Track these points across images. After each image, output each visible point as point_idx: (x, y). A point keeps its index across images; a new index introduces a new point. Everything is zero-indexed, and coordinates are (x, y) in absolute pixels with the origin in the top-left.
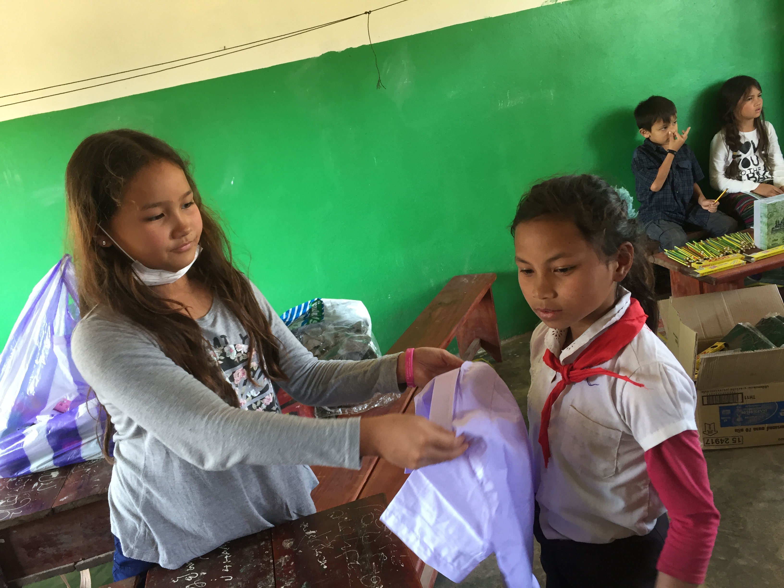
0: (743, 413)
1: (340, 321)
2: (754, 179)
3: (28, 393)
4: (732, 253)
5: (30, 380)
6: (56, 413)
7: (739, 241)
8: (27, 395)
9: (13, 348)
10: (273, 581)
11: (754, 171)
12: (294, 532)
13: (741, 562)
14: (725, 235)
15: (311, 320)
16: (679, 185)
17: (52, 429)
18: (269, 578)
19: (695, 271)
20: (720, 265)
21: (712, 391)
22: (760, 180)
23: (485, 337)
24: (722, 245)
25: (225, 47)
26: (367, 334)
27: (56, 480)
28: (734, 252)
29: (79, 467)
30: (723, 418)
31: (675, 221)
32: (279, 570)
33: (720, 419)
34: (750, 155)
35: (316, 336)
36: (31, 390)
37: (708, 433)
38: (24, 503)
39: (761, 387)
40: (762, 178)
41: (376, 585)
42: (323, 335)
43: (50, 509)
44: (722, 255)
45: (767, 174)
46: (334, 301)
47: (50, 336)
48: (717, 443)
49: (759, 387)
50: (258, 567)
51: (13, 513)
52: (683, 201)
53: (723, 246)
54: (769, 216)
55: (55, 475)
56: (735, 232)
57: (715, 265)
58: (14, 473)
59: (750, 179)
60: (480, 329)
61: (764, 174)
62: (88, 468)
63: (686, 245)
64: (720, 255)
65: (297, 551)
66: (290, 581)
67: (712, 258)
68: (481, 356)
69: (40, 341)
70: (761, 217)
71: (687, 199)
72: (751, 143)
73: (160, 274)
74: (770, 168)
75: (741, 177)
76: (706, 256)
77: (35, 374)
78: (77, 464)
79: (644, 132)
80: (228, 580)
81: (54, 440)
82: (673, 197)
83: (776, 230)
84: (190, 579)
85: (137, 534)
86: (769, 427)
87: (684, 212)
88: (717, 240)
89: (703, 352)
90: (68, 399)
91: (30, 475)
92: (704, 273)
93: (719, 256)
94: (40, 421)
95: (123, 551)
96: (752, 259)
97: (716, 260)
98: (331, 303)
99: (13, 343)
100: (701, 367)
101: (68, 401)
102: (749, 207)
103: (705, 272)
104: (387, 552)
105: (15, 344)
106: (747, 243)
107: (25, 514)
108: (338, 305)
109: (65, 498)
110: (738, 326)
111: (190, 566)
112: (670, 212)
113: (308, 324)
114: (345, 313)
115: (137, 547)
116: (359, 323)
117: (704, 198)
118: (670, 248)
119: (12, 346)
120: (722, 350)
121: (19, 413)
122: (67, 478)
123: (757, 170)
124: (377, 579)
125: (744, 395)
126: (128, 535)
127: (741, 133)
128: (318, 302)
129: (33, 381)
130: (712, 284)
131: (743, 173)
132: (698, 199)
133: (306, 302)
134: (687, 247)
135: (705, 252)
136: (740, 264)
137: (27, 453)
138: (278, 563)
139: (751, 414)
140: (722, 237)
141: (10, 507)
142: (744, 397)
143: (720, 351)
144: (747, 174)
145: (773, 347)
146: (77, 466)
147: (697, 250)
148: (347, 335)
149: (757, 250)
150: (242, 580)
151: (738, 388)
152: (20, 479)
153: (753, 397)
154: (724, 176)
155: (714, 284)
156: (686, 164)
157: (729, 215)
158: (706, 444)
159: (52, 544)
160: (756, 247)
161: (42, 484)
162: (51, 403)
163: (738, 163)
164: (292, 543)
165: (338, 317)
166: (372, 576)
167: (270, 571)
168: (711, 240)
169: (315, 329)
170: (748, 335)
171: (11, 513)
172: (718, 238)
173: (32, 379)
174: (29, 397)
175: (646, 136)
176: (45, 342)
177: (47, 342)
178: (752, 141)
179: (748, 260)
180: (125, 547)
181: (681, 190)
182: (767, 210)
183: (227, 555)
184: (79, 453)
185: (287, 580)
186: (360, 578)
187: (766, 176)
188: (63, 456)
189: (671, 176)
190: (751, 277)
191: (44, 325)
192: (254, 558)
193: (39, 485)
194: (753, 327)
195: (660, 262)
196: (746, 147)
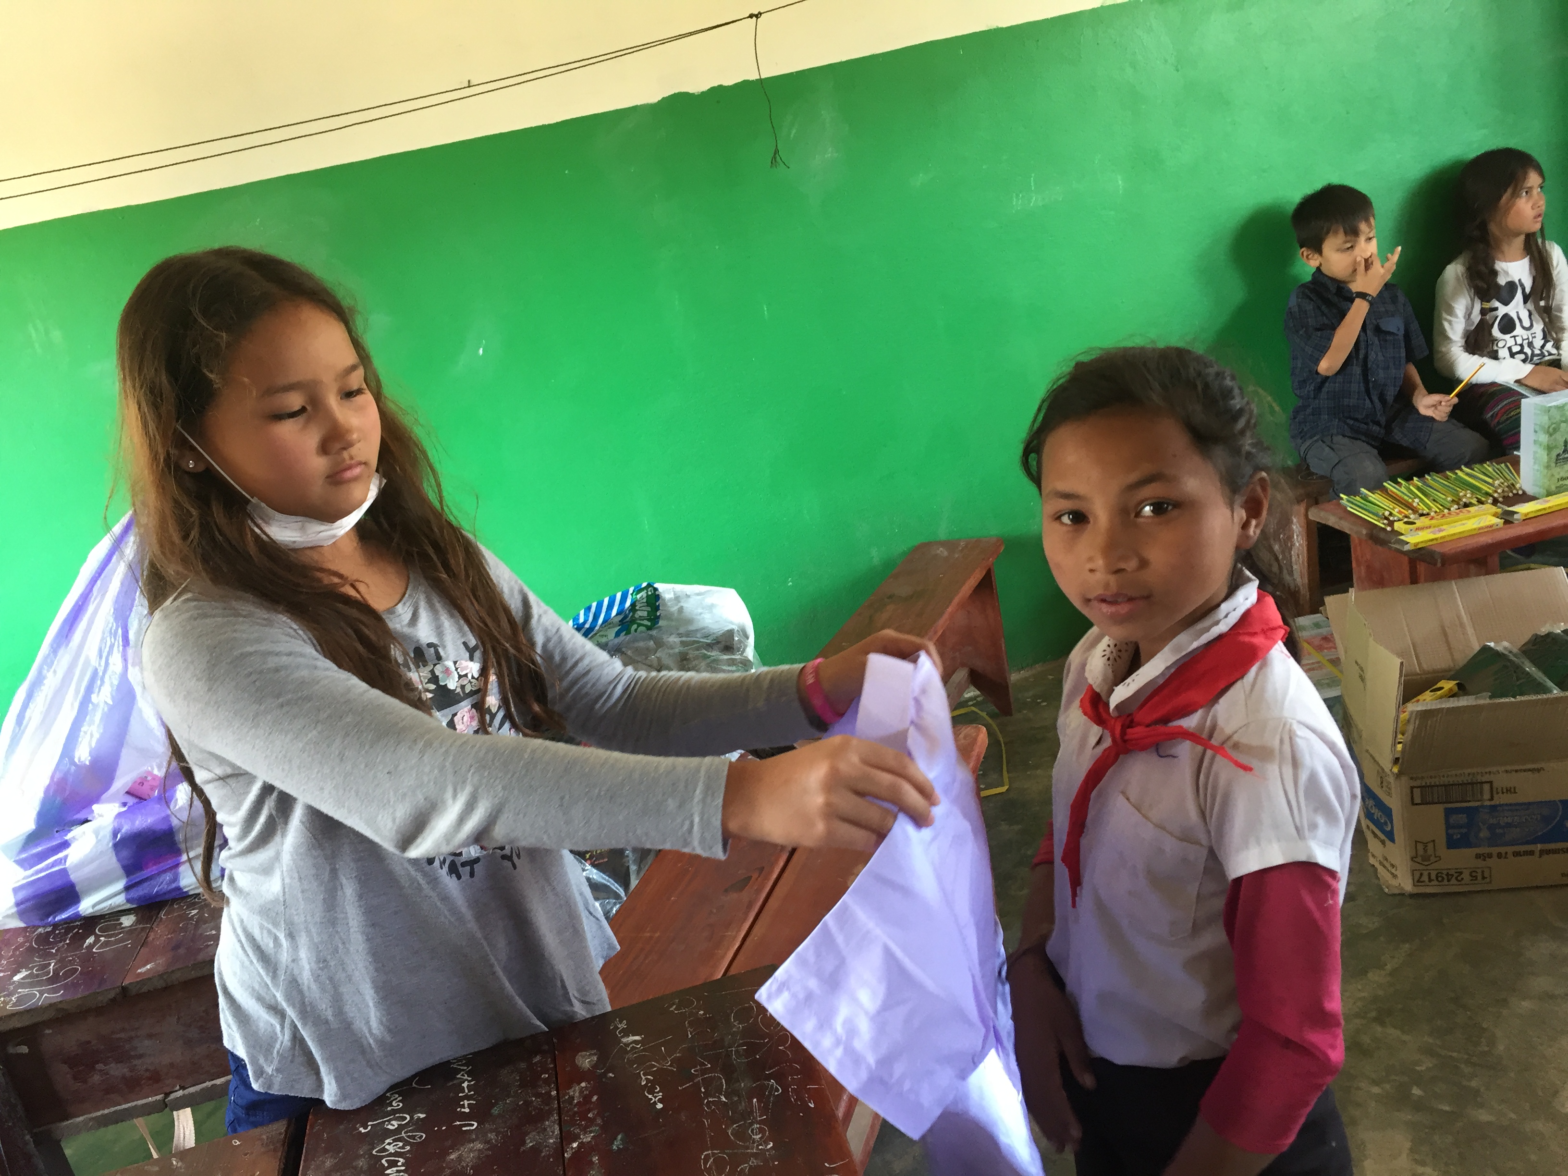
0: (1491, 821)
1: (691, 628)
2: (1522, 356)
3: (76, 760)
4: (1476, 503)
5: (82, 734)
6: (131, 801)
7: (1490, 481)
8: (74, 764)
9: (48, 671)
10: (557, 1132)
11: (1523, 340)
12: (599, 1037)
13: (1484, 1116)
14: (1463, 467)
15: (635, 626)
16: (1378, 366)
17: (123, 831)
18: (549, 1126)
19: (1402, 537)
20: (1452, 527)
21: (1431, 777)
22: (1535, 358)
23: (980, 664)
24: (1456, 488)
25: (469, 81)
26: (744, 654)
27: (131, 931)
28: (1480, 502)
29: (175, 906)
30: (1450, 831)
31: (1363, 438)
32: (568, 1112)
33: (1447, 834)
34: (1517, 308)
35: (644, 657)
36: (83, 754)
37: (1423, 860)
38: (67, 975)
39: (1529, 770)
40: (1538, 355)
41: (758, 1141)
42: (658, 655)
43: (118, 987)
44: (1456, 506)
45: (1549, 346)
46: (680, 588)
47: (121, 648)
48: (1438, 880)
49: (1525, 771)
50: (527, 1103)
51: (46, 995)
52: (1382, 398)
53: (1458, 489)
54: (1551, 430)
55: (127, 921)
56: (1482, 461)
57: (1441, 527)
58: (48, 916)
59: (1516, 356)
60: (970, 648)
61: (1543, 347)
62: (193, 910)
63: (1384, 486)
64: (1451, 506)
65: (605, 1074)
66: (591, 1132)
67: (1436, 512)
68: (971, 703)
69: (101, 657)
70: (1536, 432)
71: (1391, 393)
72: (1518, 283)
73: (303, 526)
74: (1555, 336)
75: (1497, 351)
76: (1423, 509)
77: (92, 722)
78: (174, 900)
79: (1310, 256)
80: (468, 1128)
81: (125, 853)
82: (1363, 389)
83: (1564, 458)
84: (394, 1126)
85: (278, 1046)
86: (1543, 850)
87: (1383, 420)
88: (1447, 478)
89: (1415, 699)
90: (156, 772)
91: (79, 921)
92: (1418, 543)
93: (1449, 509)
94: (101, 816)
95: (251, 1079)
96: (1516, 516)
97: (1444, 515)
98: (674, 592)
99: (49, 661)
100: (1410, 728)
101: (155, 777)
102: (1512, 413)
103: (1421, 540)
104: (780, 1078)
105: (52, 663)
106: (1506, 484)
107: (69, 997)
108: (688, 596)
109: (148, 967)
110: (1485, 649)
111: (394, 1102)
112: (1356, 420)
113: (628, 633)
114: (701, 614)
115: (278, 1070)
116: (730, 633)
117: (1424, 391)
118: (1352, 491)
119: (45, 667)
120: (1452, 695)
121: (59, 800)
122: (152, 928)
123: (1528, 339)
124: (761, 1130)
125: (1495, 785)
126: (261, 1047)
127: (1500, 265)
128: (650, 589)
129: (88, 736)
130: (1435, 564)
131: (1501, 344)
132: (1412, 395)
133: (624, 589)
134: (1385, 490)
135: (1421, 500)
136: (1491, 526)
137: (73, 877)
138: (567, 1097)
139: (1507, 823)
140: (1457, 471)
141: (40, 983)
142: (1495, 790)
143: (1449, 697)
144: (1508, 345)
145: (1555, 692)
146: (172, 904)
147: (1406, 497)
148: (705, 657)
149: (1525, 498)
150: (496, 1128)
151: (1483, 772)
152: (60, 930)
153: (1512, 790)
154: (1462, 348)
155: (1439, 565)
156: (1394, 325)
157: (1473, 429)
158: (1418, 881)
159: (123, 1057)
160: (1524, 493)
161: (102, 939)
162: (122, 781)
163: (1491, 323)
164: (595, 1058)
165: (690, 621)
166: (751, 1124)
167: (550, 1113)
168: (1435, 477)
169: (641, 644)
170: (1505, 667)
171: (41, 994)
172: (1448, 473)
173: (85, 733)
174: (80, 767)
175: (1314, 263)
176: (111, 661)
177: (116, 660)
178: (1520, 280)
179: (1508, 518)
180: (255, 1072)
181: (1381, 374)
182: (1546, 418)
183: (467, 1080)
184: (176, 879)
185: (585, 1130)
186: (727, 1127)
187: (1548, 351)
188: (146, 884)
189: (1362, 345)
190: (1514, 551)
191: (110, 625)
192: (520, 1087)
193: (97, 940)
194: (1515, 650)
195: (1332, 521)
196: (1508, 293)
